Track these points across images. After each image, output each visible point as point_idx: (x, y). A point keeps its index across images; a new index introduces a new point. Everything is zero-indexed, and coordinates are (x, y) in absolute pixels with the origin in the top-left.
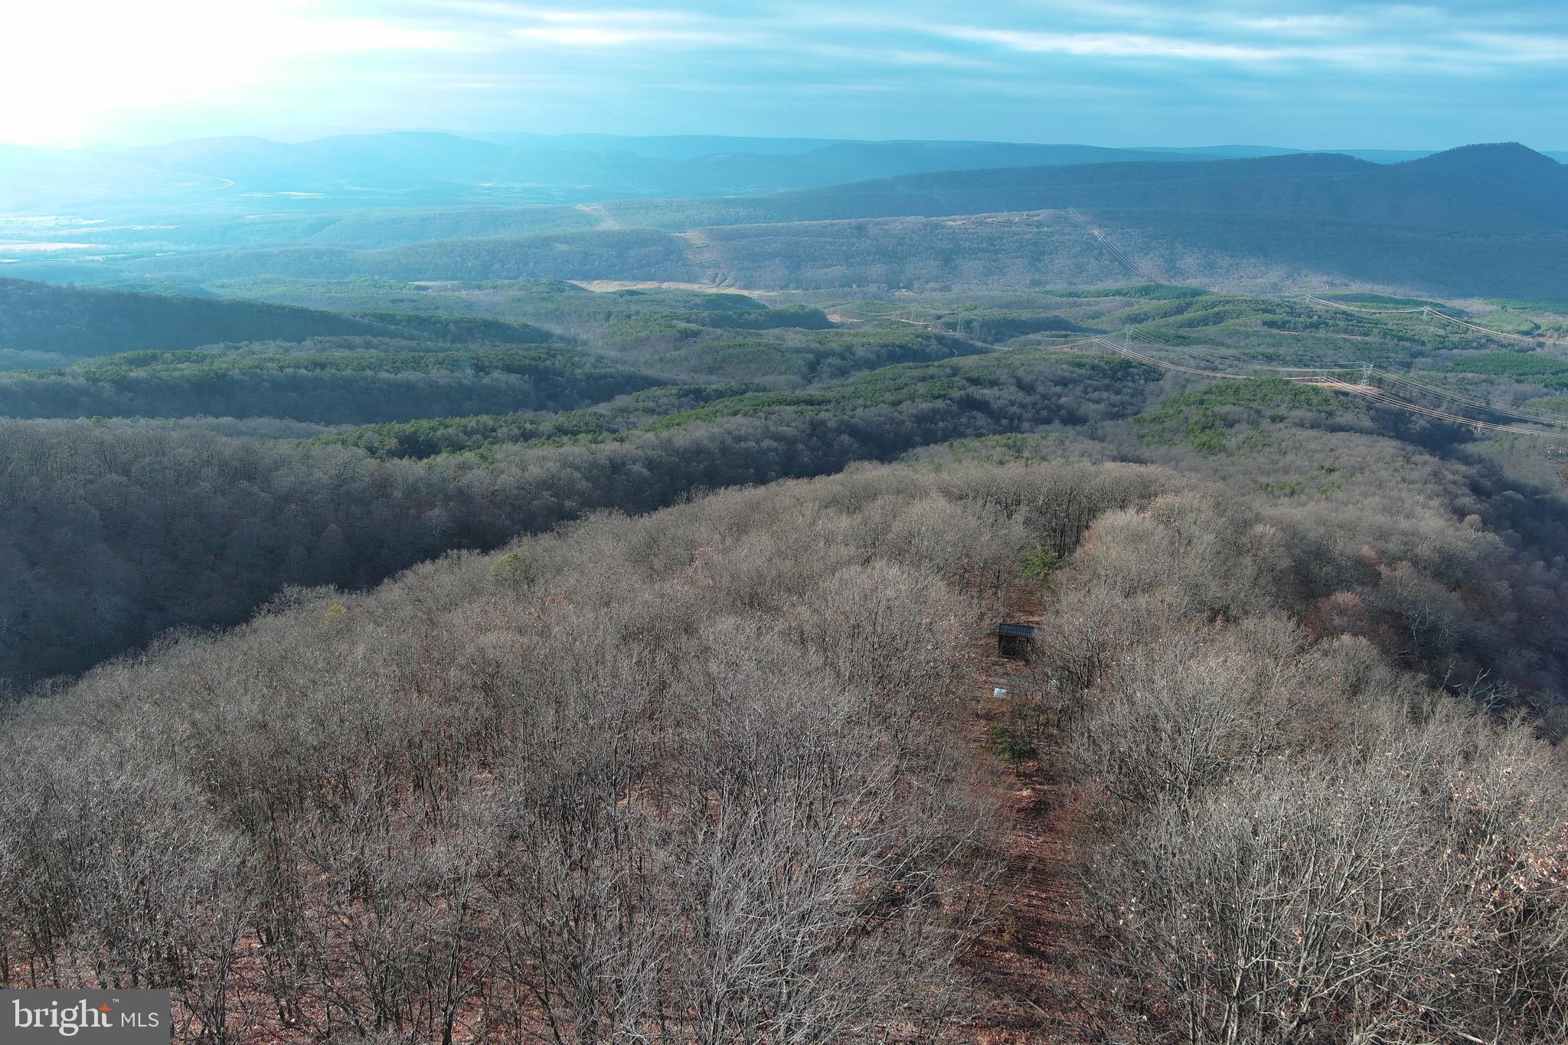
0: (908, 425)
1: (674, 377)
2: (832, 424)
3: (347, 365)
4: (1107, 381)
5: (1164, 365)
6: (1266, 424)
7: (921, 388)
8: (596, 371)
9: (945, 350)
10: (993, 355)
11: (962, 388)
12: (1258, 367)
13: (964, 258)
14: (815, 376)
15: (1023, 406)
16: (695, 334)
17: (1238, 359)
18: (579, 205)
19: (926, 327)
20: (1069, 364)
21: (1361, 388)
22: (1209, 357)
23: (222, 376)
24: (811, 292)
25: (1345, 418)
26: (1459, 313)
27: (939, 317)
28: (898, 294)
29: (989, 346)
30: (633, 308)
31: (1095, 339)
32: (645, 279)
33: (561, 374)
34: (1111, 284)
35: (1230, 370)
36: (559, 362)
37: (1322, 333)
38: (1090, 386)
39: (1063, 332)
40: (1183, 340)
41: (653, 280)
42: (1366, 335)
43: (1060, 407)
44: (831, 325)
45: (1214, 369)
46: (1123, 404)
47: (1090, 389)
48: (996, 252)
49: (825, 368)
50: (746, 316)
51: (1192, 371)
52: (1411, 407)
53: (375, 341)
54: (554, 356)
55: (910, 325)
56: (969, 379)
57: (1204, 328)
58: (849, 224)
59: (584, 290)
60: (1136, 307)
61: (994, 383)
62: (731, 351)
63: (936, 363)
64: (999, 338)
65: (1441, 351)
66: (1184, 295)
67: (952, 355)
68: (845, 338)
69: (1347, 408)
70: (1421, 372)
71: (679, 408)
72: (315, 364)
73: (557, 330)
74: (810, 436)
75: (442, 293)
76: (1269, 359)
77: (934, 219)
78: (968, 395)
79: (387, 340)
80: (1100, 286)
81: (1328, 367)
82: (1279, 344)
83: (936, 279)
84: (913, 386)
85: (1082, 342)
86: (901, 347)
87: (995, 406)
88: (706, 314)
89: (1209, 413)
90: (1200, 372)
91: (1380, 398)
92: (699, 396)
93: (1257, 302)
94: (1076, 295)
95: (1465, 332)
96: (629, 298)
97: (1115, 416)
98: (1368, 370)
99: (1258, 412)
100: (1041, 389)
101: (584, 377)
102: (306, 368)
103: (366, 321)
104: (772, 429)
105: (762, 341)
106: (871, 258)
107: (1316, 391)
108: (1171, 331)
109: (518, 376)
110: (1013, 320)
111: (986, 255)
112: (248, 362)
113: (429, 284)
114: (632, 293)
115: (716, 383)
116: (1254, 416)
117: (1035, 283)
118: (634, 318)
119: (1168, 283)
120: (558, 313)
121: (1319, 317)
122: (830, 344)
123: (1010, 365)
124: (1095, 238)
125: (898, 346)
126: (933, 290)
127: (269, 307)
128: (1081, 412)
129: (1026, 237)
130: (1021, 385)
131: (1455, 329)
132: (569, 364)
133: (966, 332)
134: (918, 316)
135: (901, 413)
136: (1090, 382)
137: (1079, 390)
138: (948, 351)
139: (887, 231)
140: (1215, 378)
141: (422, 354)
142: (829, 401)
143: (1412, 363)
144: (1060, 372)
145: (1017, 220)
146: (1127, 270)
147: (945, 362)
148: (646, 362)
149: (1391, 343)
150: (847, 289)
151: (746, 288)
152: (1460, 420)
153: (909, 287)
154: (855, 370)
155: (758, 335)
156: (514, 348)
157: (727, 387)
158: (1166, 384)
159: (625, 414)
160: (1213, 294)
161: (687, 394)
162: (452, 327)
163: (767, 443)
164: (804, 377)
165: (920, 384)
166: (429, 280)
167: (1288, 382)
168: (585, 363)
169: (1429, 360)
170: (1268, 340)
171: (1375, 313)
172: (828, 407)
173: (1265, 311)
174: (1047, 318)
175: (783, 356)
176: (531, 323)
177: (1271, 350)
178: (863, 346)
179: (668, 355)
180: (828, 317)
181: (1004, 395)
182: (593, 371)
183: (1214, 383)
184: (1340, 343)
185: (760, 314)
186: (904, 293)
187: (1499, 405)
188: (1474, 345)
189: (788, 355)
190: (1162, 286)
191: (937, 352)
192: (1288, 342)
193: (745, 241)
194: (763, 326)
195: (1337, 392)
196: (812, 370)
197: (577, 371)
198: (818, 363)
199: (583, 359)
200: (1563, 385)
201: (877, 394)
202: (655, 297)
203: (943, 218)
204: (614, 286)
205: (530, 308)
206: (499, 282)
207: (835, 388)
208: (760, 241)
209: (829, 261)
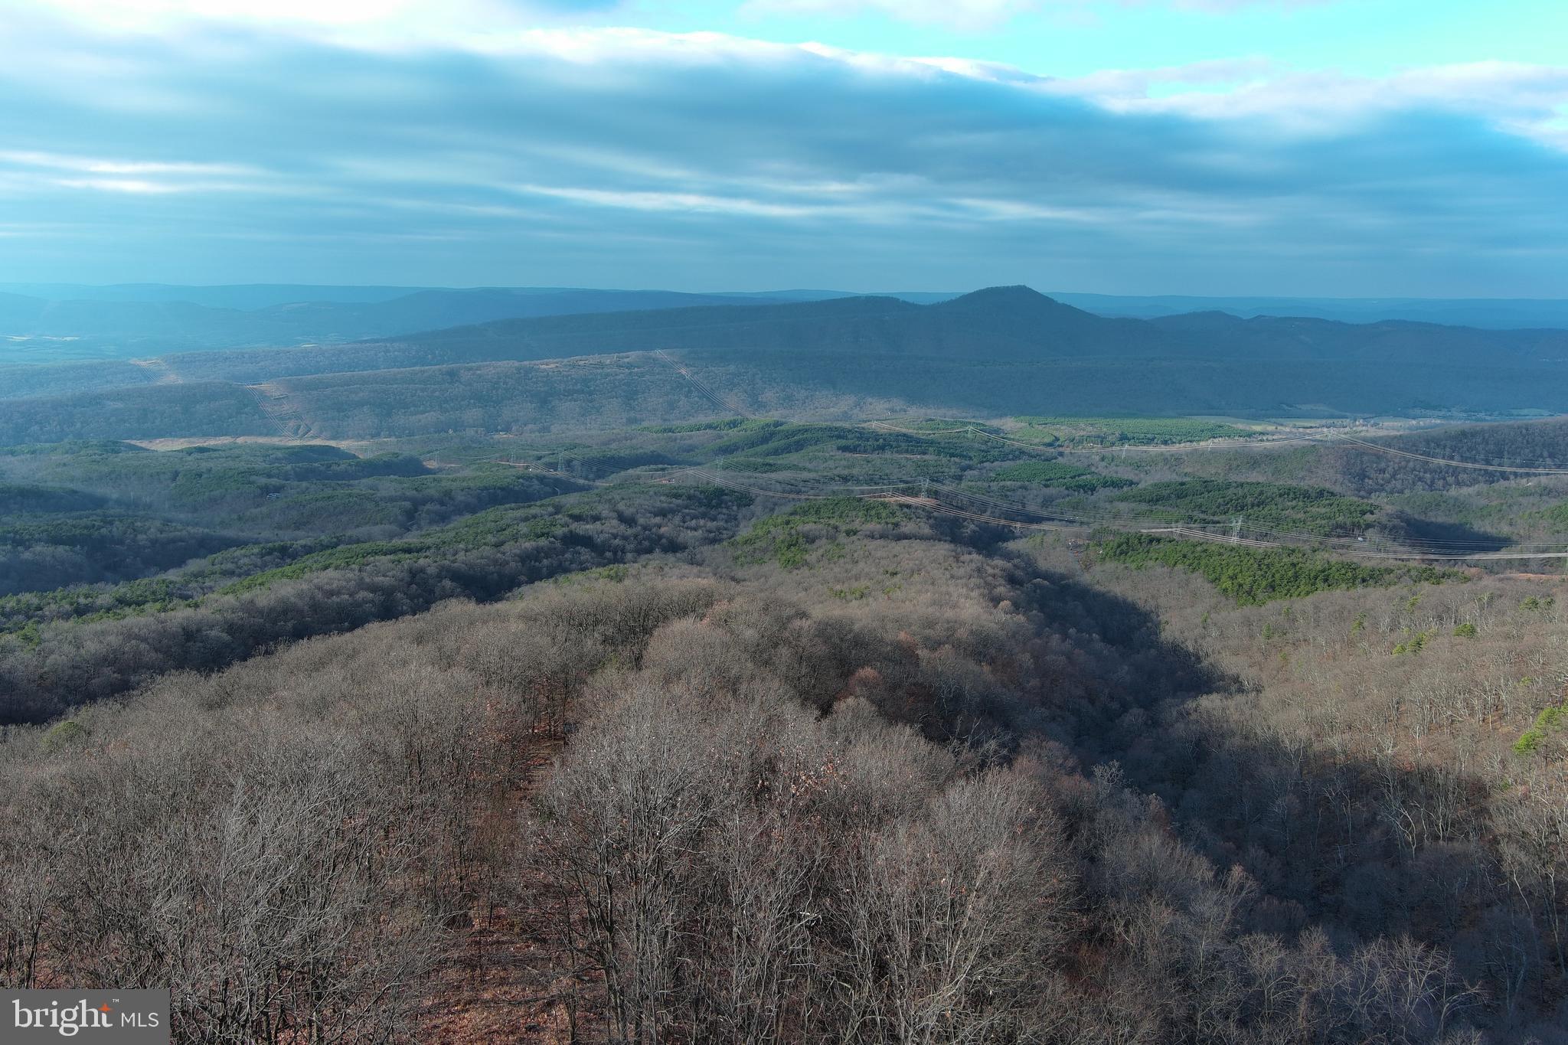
0: (513, 564)
1: (256, 536)
2: (432, 570)
4: (703, 509)
5: (754, 491)
6: (842, 538)
7: (524, 528)
8: (163, 535)
9: (548, 489)
10: (596, 491)
11: (567, 525)
12: (836, 487)
13: (560, 399)
14: (413, 524)
15: (625, 538)
16: (278, 489)
17: (818, 481)
18: (135, 359)
19: (527, 467)
20: (668, 495)
21: (922, 500)
22: (792, 482)
24: (405, 439)
25: (908, 527)
26: (997, 431)
27: (539, 458)
28: (496, 437)
29: (591, 483)
30: (204, 465)
31: (690, 471)
32: (217, 434)
33: (119, 543)
34: (702, 419)
35: (812, 491)
36: (117, 529)
37: (888, 455)
38: (688, 514)
39: (660, 466)
40: (771, 468)
41: (226, 435)
42: (925, 454)
43: (660, 537)
44: (429, 471)
45: (799, 492)
46: (718, 529)
47: (688, 518)
48: (591, 393)
49: (424, 515)
50: (334, 467)
51: (779, 495)
52: (963, 514)
54: (111, 523)
55: (511, 467)
56: (571, 516)
57: (787, 455)
58: (440, 370)
59: (142, 448)
60: (726, 438)
61: (596, 518)
63: (538, 503)
64: (600, 475)
65: (985, 464)
66: (768, 425)
67: (555, 494)
68: (443, 484)
69: (910, 519)
70: (970, 483)
71: (263, 567)
73: (113, 493)
74: (410, 584)
76: (845, 479)
77: (526, 363)
78: (571, 532)
80: (692, 421)
81: (894, 483)
82: (853, 466)
83: (534, 421)
84: (516, 527)
85: (678, 474)
86: (502, 489)
87: (599, 540)
88: (289, 467)
89: (793, 532)
90: (785, 495)
91: (937, 508)
92: (284, 553)
93: (831, 429)
94: (671, 430)
95: (1003, 447)
96: (199, 456)
97: (713, 541)
98: (926, 484)
99: (836, 528)
100: (641, 521)
101: (148, 543)
104: (367, 580)
105: (354, 491)
106: (466, 402)
107: (885, 505)
108: (759, 460)
109: (67, 547)
110: (613, 457)
111: (581, 396)
114: (201, 450)
115: (303, 538)
116: (832, 531)
117: (631, 421)
118: (205, 476)
119: (753, 417)
120: (113, 476)
121: (884, 440)
122: (428, 491)
123: (611, 500)
124: (683, 377)
125: (499, 488)
126: (532, 431)
128: (681, 539)
129: (618, 377)
130: (622, 518)
131: (994, 444)
132: (130, 531)
133: (568, 471)
134: (520, 457)
135: (504, 554)
136: (687, 511)
137: (677, 520)
138: (550, 490)
139: (480, 376)
140: (799, 500)
142: (429, 548)
143: (962, 476)
144: (658, 504)
145: (608, 362)
146: (716, 406)
147: (547, 501)
148: (222, 522)
149: (944, 460)
150: (443, 435)
151: (334, 438)
152: (1003, 522)
153: (507, 429)
154: (453, 515)
155: (348, 486)
156: (60, 519)
157: (317, 541)
158: (756, 508)
159: (200, 579)
160: (792, 423)
161: (270, 552)
163: (362, 595)
164: (400, 526)
165: (522, 524)
167: (861, 499)
168: (149, 528)
169: (975, 472)
170: (842, 463)
171: (930, 434)
172: (428, 553)
173: (839, 437)
174: (645, 453)
175: (377, 505)
176: (80, 487)
177: (846, 472)
178: (462, 490)
179: (248, 514)
180: (424, 463)
181: (606, 529)
182: (159, 535)
183: (798, 504)
184: (903, 462)
185: (350, 465)
186: (503, 435)
187: (1032, 508)
188: (1011, 456)
189: (382, 504)
190: (747, 419)
191: (539, 492)
192: (860, 464)
193: (328, 391)
194: (353, 477)
195: (902, 506)
196: (410, 518)
197: (140, 537)
198: (416, 510)
199: (147, 524)
200: (1079, 487)
201: (478, 538)
202: (229, 453)
203: (538, 362)
204: (179, 444)
205: (78, 473)
206: (38, 446)
207: (434, 534)
208: (346, 390)
209: (422, 408)
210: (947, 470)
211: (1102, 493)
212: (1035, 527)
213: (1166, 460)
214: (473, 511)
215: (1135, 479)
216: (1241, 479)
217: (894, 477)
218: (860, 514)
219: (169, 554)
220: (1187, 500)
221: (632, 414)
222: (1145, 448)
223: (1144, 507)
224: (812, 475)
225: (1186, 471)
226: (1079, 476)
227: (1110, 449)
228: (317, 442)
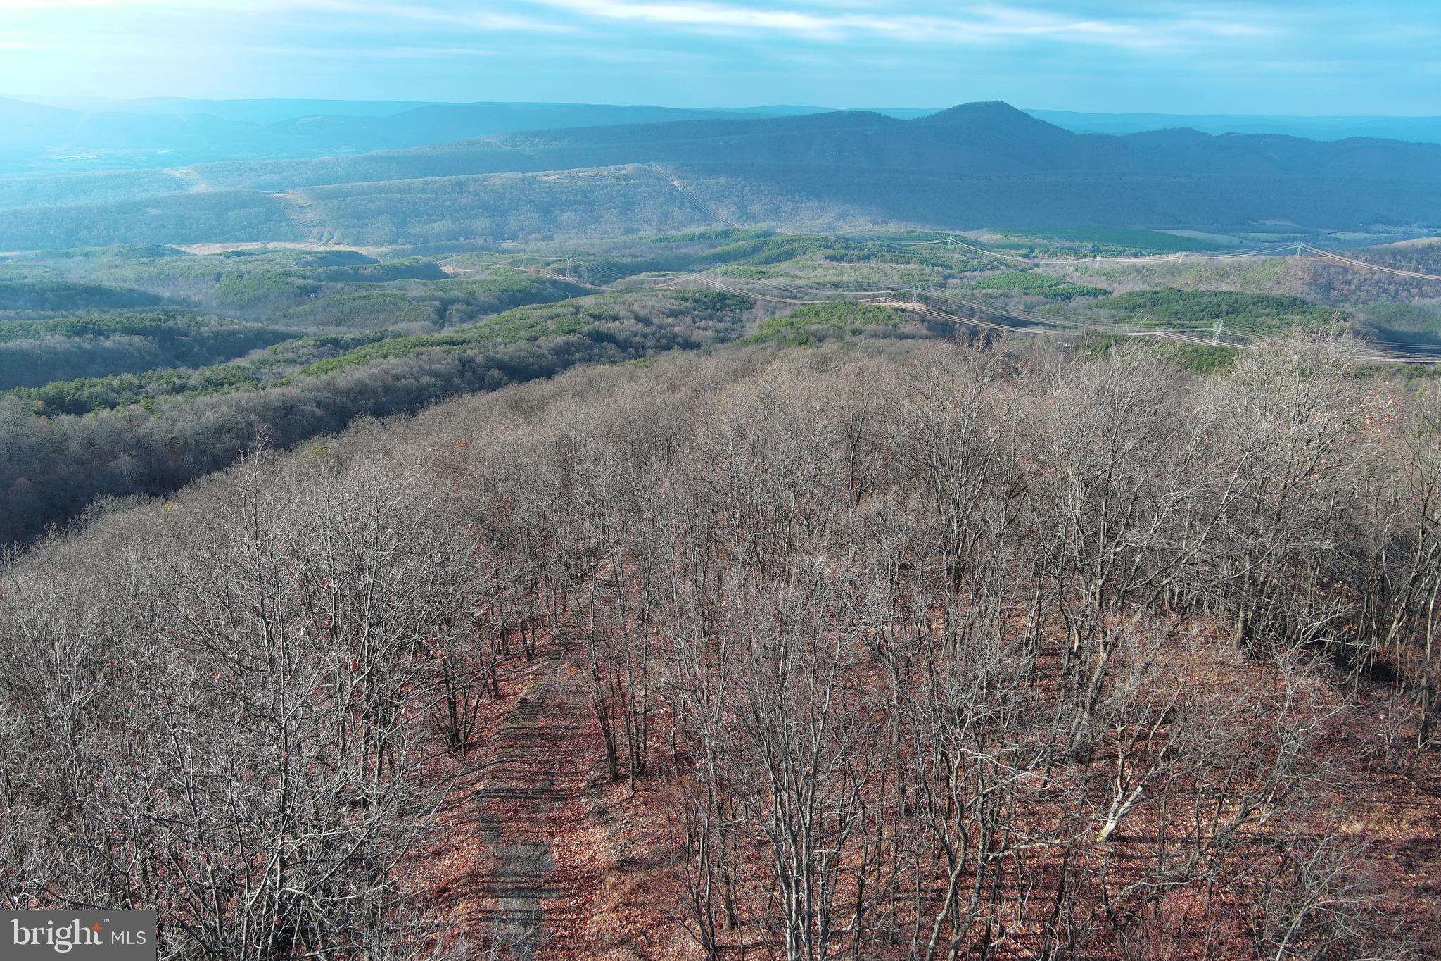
0: (549, 357)
1: (305, 331)
2: (480, 360)
4: (709, 312)
5: (753, 296)
6: (849, 337)
7: (551, 325)
8: (224, 328)
10: (607, 295)
11: (588, 324)
12: (829, 293)
13: (562, 210)
14: (446, 321)
15: (644, 336)
16: (315, 289)
17: (811, 288)
18: (166, 169)
19: (539, 272)
20: (675, 298)
21: (914, 305)
22: (788, 288)
24: (420, 246)
25: (908, 328)
26: (975, 243)
27: (548, 264)
28: (504, 245)
29: (598, 288)
30: (243, 267)
31: (692, 277)
32: (249, 240)
33: (187, 334)
34: (695, 230)
35: (807, 297)
36: (181, 322)
37: (873, 264)
38: (697, 316)
39: (661, 273)
40: (765, 275)
41: (257, 241)
42: (908, 263)
43: (675, 336)
44: (446, 276)
45: (794, 298)
46: (726, 330)
47: (697, 319)
48: (590, 204)
49: (454, 314)
50: (362, 271)
51: (776, 299)
52: (952, 318)
54: (174, 317)
55: (524, 272)
56: (591, 315)
57: (778, 264)
58: (449, 181)
59: (187, 254)
60: (718, 248)
61: (614, 318)
63: (558, 304)
64: (606, 280)
65: (966, 274)
66: (757, 236)
67: (568, 296)
68: (465, 286)
69: (906, 322)
70: (955, 291)
71: (320, 356)
73: (166, 294)
74: (462, 374)
75: (25, 263)
76: (836, 286)
77: (529, 174)
78: (595, 329)
80: (686, 231)
81: (881, 289)
82: (842, 274)
83: (539, 230)
84: (544, 324)
85: (680, 280)
86: (520, 292)
87: (622, 337)
88: (321, 270)
89: (801, 331)
90: (783, 300)
91: (929, 312)
92: (337, 345)
93: (818, 240)
94: (666, 240)
95: (981, 257)
96: (237, 259)
97: (723, 340)
98: (914, 291)
99: (840, 328)
100: (656, 321)
101: (212, 336)
104: (427, 367)
105: (386, 292)
106: (474, 212)
107: (880, 309)
108: (753, 268)
109: (142, 337)
110: (615, 264)
111: (582, 207)
113: (7, 254)
114: (238, 254)
115: (349, 334)
116: (838, 332)
117: (629, 231)
118: (246, 277)
119: (742, 227)
120: (162, 277)
121: (869, 250)
122: (452, 293)
123: (624, 303)
124: (675, 188)
125: (517, 291)
126: (536, 240)
128: (694, 338)
129: (615, 189)
130: (638, 318)
131: (973, 256)
132: (193, 324)
133: (576, 276)
134: (529, 262)
135: (540, 347)
136: (696, 313)
137: (688, 320)
138: (563, 293)
139: (487, 187)
140: (795, 304)
141: (29, 322)
142: (469, 342)
143: (946, 284)
144: (669, 306)
145: (606, 174)
146: (707, 217)
147: (565, 302)
148: (268, 319)
149: (928, 269)
150: (455, 242)
151: (356, 244)
152: (990, 326)
153: (514, 238)
154: (481, 314)
155: (379, 287)
156: (127, 313)
157: (364, 335)
158: (758, 311)
159: (267, 366)
160: (781, 234)
161: (324, 343)
162: (49, 295)
163: (425, 380)
164: (435, 323)
165: (549, 322)
166: (6, 250)
167: (857, 303)
168: (210, 322)
169: (958, 281)
170: (831, 271)
172: (470, 346)
173: (826, 247)
174: (646, 261)
175: (411, 304)
176: (135, 287)
177: (836, 279)
178: (484, 292)
179: (292, 311)
180: (442, 268)
181: (625, 328)
182: (220, 328)
183: (797, 308)
184: (889, 271)
185: (376, 269)
186: (509, 244)
187: (1016, 312)
188: (989, 267)
189: (415, 303)
190: (738, 230)
191: (553, 295)
192: (848, 273)
193: (348, 200)
194: (380, 279)
195: (897, 310)
196: (441, 316)
197: (203, 329)
198: (445, 310)
199: (207, 318)
200: (1058, 295)
201: (512, 333)
202: (263, 257)
203: (540, 174)
204: (216, 249)
205: (130, 273)
206: (89, 249)
207: (470, 330)
208: (364, 199)
209: (434, 217)
210: (931, 278)
211: (1078, 302)
212: (1020, 330)
213: (1138, 271)
214: (498, 311)
215: (1109, 289)
216: (1212, 289)
217: (882, 285)
218: (858, 316)
219: (232, 345)
220: (1163, 307)
221: (629, 224)
222: (1116, 260)
223: (1123, 313)
224: (805, 282)
225: (1157, 281)
226: (1056, 285)
227: (1083, 260)
228: (340, 248)
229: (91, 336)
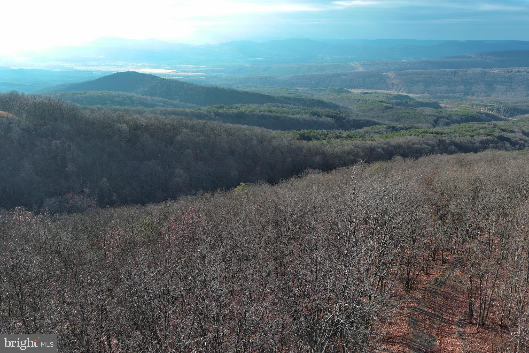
0: (478, 144)
1: (383, 122)
2: (448, 141)
3: (278, 112)
7: (482, 131)
8: (357, 118)
10: (510, 121)
11: (499, 133)
13: (497, 85)
14: (436, 125)
16: (390, 108)
18: (350, 63)
19: (481, 109)
23: (243, 113)
24: (433, 95)
27: (486, 106)
28: (468, 97)
29: (507, 118)
30: (368, 98)
32: (371, 89)
33: (345, 119)
36: (344, 115)
41: (374, 89)
44: (441, 107)
48: (512, 83)
49: (441, 122)
50: (409, 103)
53: (285, 105)
54: (342, 113)
55: (474, 109)
56: (501, 129)
58: (451, 71)
59: (350, 92)
61: (512, 132)
62: (404, 114)
63: (487, 123)
64: (512, 115)
68: (447, 112)
71: (387, 132)
72: (269, 111)
73: (341, 104)
74: (439, 146)
75: (303, 91)
77: (486, 69)
78: (502, 135)
79: (288, 105)
83: (485, 92)
84: (478, 130)
86: (471, 116)
87: (514, 140)
88: (394, 101)
92: (394, 129)
96: (366, 95)
101: (352, 120)
102: (267, 112)
103: (281, 99)
104: (425, 141)
105: (416, 111)
106: (458, 83)
109: (331, 118)
110: (518, 109)
111: (507, 84)
112: (251, 109)
113: (299, 88)
114: (367, 93)
115: (399, 125)
118: (368, 101)
120: (341, 99)
122: (442, 114)
123: (519, 126)
125: (470, 116)
126: (483, 96)
127: (254, 93)
129: (525, 77)
130: (524, 133)
132: (347, 116)
133: (497, 112)
134: (477, 105)
135: (474, 140)
138: (490, 119)
139: (466, 74)
141: (301, 110)
142: (445, 134)
145: (522, 70)
147: (490, 122)
148: (372, 117)
150: (448, 95)
151: (408, 93)
153: (473, 95)
154: (452, 124)
155: (414, 109)
156: (329, 110)
157: (404, 126)
159: (368, 133)
161: (390, 128)
162: (308, 102)
163: (424, 146)
164: (432, 125)
166: (299, 87)
168: (353, 116)
175: (425, 117)
176: (333, 102)
178: (455, 115)
179: (381, 115)
180: (440, 104)
181: (517, 136)
182: (356, 118)
185: (414, 102)
186: (471, 97)
189: (426, 117)
191: (485, 119)
193: (409, 76)
194: (415, 106)
196: (436, 123)
197: (350, 118)
198: (438, 120)
199: (352, 114)
201: (464, 132)
202: (375, 95)
203: (490, 69)
204: (360, 91)
205: (332, 97)
206: (322, 88)
207: (446, 129)
208: (415, 76)
209: (441, 84)
214: (459, 123)
219: (358, 124)
228: (403, 94)
229: (317, 116)
